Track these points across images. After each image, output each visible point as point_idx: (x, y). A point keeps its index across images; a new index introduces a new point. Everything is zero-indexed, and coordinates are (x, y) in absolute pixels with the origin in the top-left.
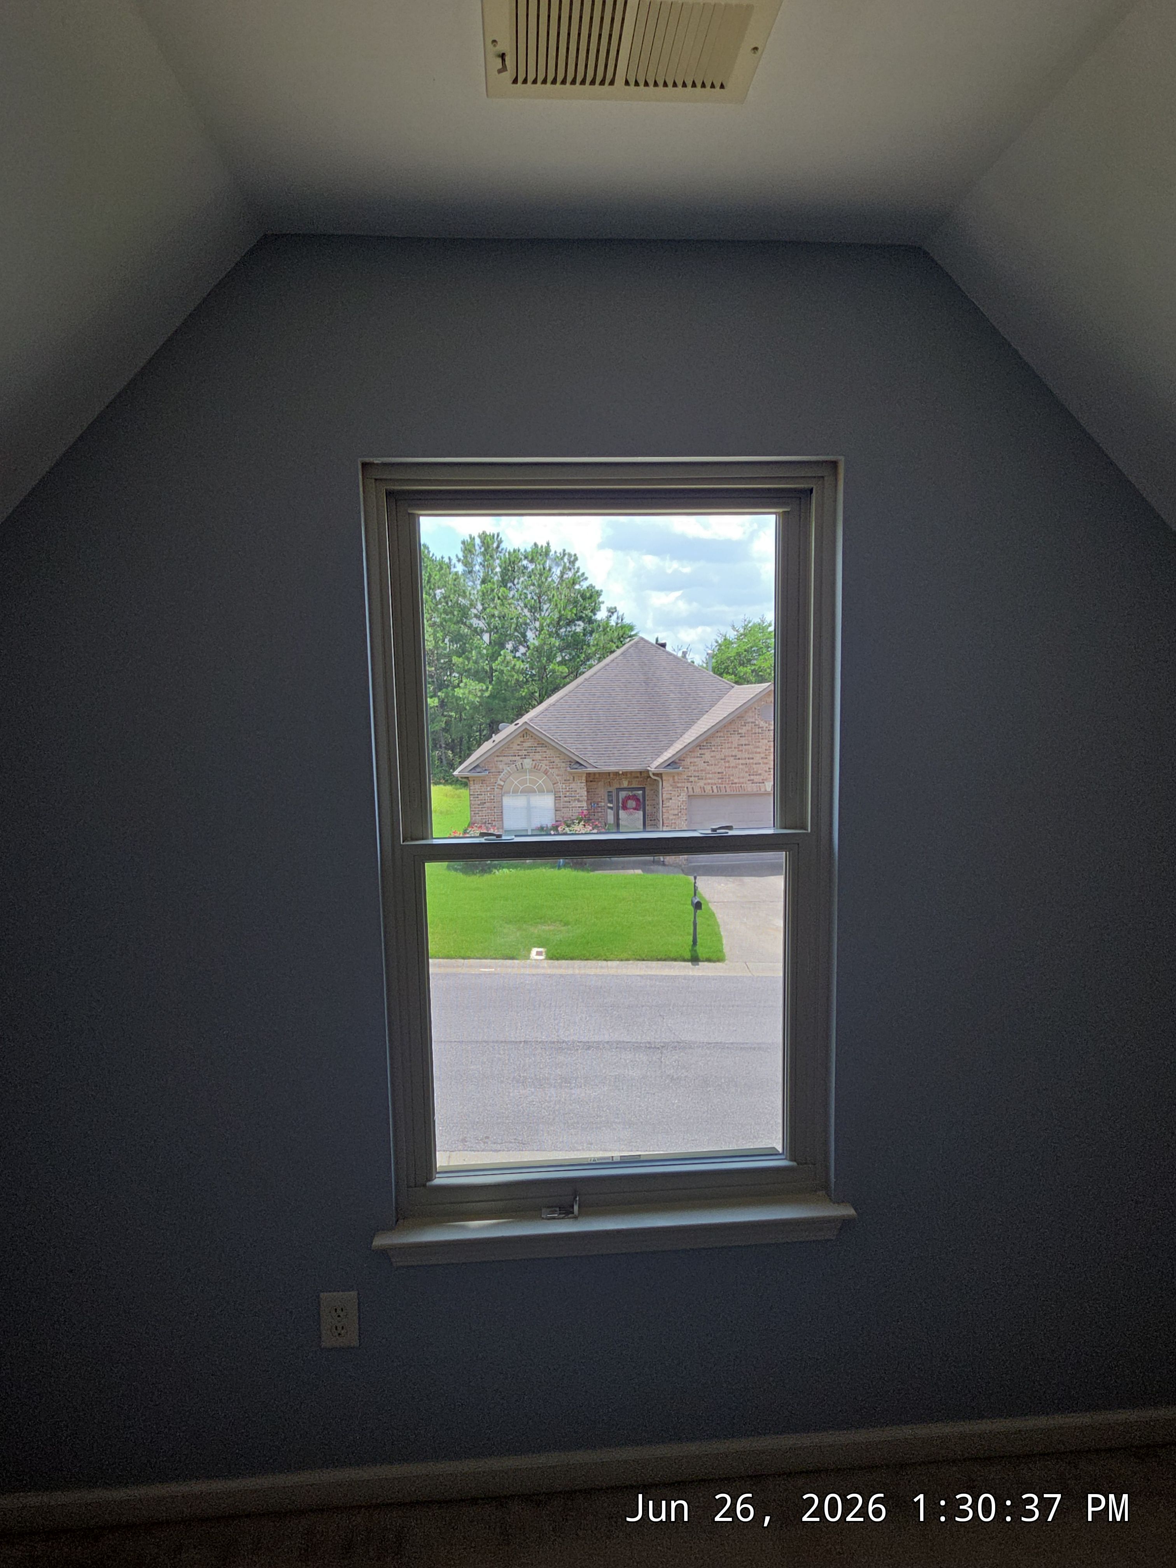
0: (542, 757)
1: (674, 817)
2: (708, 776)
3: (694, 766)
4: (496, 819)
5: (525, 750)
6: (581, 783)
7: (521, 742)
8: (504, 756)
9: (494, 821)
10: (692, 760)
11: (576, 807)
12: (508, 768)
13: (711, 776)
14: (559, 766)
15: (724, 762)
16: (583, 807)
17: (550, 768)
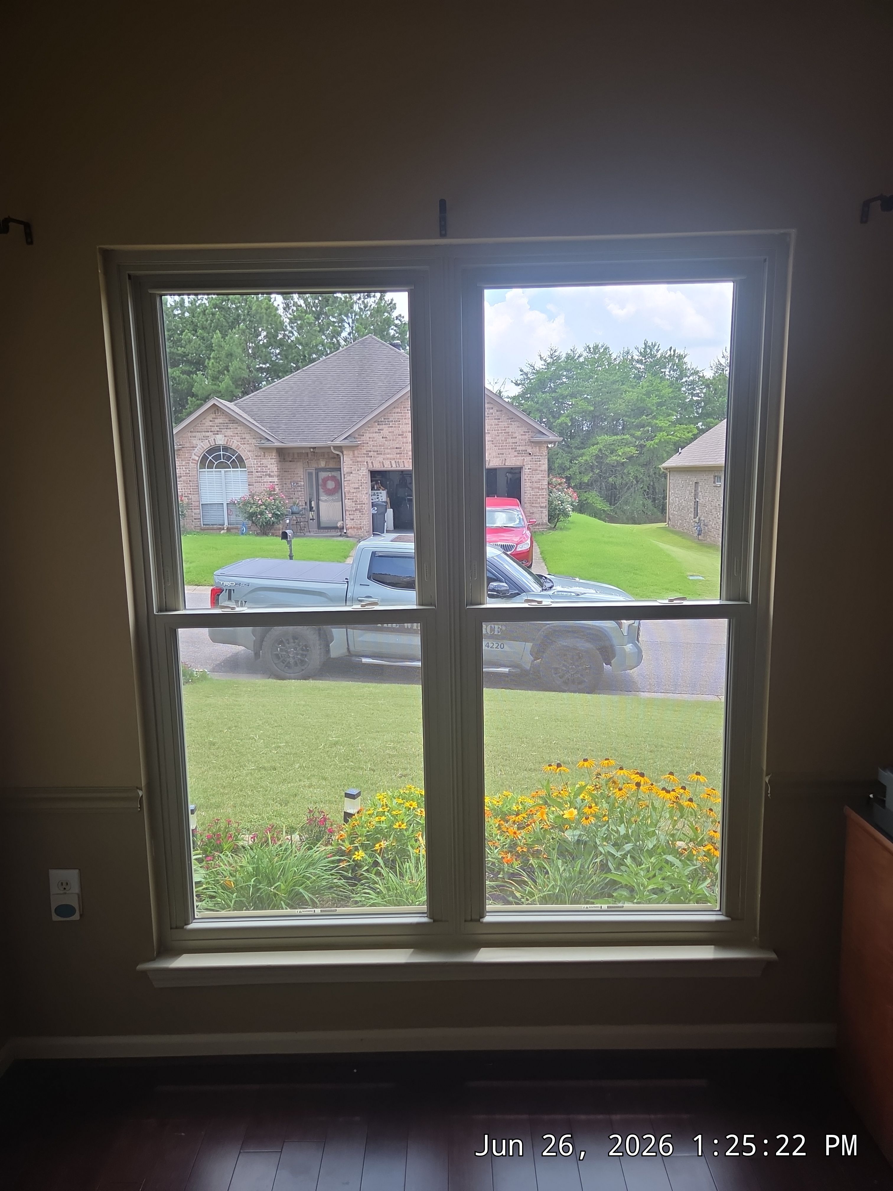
0: (233, 434)
1: (355, 491)
2: (387, 451)
3: (372, 441)
4: (192, 493)
5: (217, 426)
6: (271, 459)
7: (213, 418)
8: (197, 432)
9: (191, 494)
10: (371, 435)
11: (268, 482)
12: (202, 444)
13: (389, 451)
14: (250, 442)
15: (402, 438)
16: (274, 482)
17: (241, 444)
